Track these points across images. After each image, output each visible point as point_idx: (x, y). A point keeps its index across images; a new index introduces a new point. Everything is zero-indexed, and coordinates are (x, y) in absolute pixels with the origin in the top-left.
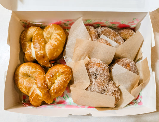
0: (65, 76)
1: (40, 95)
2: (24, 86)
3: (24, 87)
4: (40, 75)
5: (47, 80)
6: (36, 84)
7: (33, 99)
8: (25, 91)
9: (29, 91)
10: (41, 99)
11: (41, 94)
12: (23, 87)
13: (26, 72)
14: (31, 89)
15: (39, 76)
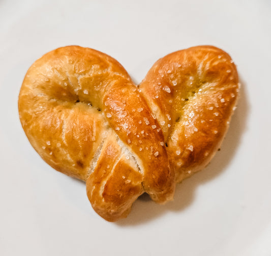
0: (220, 86)
1: (136, 169)
2: (64, 138)
3: (65, 142)
4: (123, 91)
5: (154, 108)
6: (112, 125)
7: (106, 187)
8: (69, 158)
9: (85, 156)
10: (138, 183)
11: (139, 162)
12: (59, 145)
13: (67, 80)
14: (94, 148)
15: (122, 94)
